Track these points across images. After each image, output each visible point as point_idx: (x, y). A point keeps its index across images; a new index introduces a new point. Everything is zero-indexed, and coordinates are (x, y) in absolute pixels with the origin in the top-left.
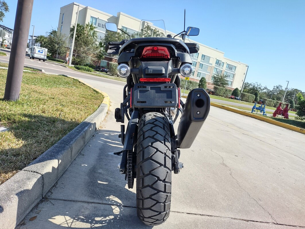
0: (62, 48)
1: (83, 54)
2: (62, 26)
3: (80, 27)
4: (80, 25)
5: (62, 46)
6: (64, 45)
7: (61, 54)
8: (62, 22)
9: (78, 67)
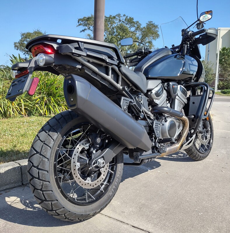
0: (209, 76)
1: (229, 76)
2: (208, 54)
3: (226, 50)
4: (227, 48)
5: (208, 73)
6: (211, 73)
7: (209, 82)
8: (209, 51)
9: (224, 91)
